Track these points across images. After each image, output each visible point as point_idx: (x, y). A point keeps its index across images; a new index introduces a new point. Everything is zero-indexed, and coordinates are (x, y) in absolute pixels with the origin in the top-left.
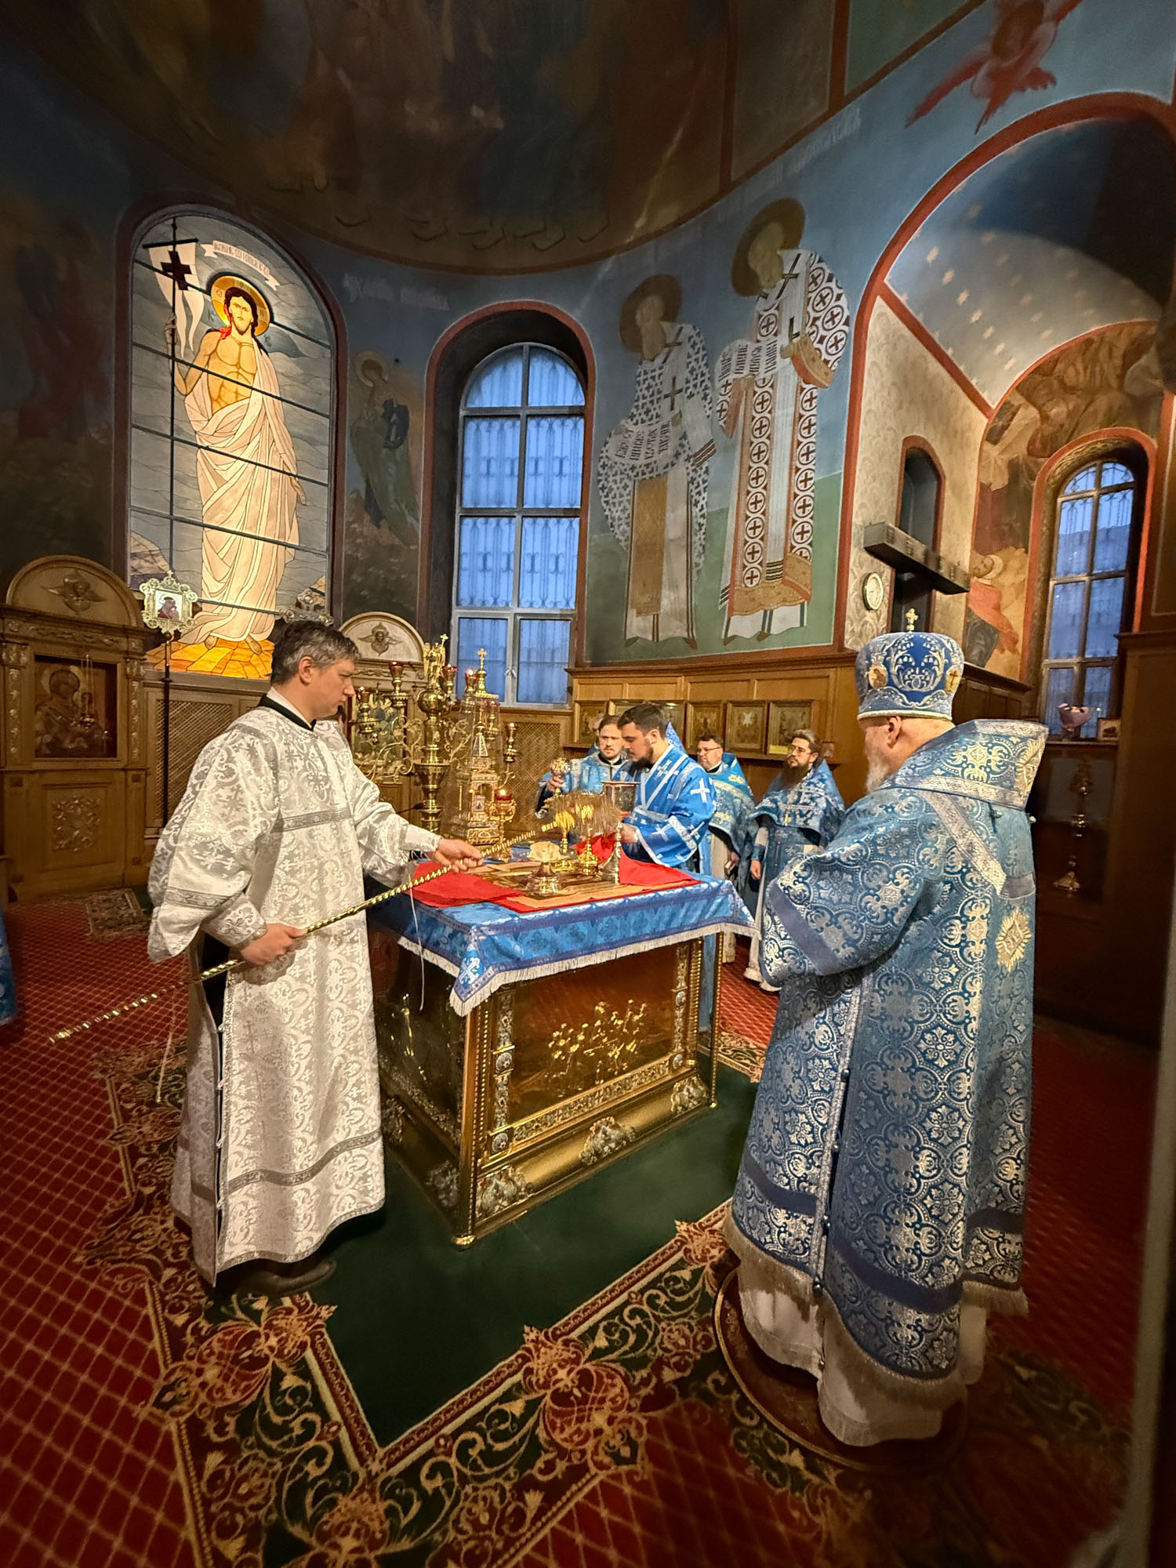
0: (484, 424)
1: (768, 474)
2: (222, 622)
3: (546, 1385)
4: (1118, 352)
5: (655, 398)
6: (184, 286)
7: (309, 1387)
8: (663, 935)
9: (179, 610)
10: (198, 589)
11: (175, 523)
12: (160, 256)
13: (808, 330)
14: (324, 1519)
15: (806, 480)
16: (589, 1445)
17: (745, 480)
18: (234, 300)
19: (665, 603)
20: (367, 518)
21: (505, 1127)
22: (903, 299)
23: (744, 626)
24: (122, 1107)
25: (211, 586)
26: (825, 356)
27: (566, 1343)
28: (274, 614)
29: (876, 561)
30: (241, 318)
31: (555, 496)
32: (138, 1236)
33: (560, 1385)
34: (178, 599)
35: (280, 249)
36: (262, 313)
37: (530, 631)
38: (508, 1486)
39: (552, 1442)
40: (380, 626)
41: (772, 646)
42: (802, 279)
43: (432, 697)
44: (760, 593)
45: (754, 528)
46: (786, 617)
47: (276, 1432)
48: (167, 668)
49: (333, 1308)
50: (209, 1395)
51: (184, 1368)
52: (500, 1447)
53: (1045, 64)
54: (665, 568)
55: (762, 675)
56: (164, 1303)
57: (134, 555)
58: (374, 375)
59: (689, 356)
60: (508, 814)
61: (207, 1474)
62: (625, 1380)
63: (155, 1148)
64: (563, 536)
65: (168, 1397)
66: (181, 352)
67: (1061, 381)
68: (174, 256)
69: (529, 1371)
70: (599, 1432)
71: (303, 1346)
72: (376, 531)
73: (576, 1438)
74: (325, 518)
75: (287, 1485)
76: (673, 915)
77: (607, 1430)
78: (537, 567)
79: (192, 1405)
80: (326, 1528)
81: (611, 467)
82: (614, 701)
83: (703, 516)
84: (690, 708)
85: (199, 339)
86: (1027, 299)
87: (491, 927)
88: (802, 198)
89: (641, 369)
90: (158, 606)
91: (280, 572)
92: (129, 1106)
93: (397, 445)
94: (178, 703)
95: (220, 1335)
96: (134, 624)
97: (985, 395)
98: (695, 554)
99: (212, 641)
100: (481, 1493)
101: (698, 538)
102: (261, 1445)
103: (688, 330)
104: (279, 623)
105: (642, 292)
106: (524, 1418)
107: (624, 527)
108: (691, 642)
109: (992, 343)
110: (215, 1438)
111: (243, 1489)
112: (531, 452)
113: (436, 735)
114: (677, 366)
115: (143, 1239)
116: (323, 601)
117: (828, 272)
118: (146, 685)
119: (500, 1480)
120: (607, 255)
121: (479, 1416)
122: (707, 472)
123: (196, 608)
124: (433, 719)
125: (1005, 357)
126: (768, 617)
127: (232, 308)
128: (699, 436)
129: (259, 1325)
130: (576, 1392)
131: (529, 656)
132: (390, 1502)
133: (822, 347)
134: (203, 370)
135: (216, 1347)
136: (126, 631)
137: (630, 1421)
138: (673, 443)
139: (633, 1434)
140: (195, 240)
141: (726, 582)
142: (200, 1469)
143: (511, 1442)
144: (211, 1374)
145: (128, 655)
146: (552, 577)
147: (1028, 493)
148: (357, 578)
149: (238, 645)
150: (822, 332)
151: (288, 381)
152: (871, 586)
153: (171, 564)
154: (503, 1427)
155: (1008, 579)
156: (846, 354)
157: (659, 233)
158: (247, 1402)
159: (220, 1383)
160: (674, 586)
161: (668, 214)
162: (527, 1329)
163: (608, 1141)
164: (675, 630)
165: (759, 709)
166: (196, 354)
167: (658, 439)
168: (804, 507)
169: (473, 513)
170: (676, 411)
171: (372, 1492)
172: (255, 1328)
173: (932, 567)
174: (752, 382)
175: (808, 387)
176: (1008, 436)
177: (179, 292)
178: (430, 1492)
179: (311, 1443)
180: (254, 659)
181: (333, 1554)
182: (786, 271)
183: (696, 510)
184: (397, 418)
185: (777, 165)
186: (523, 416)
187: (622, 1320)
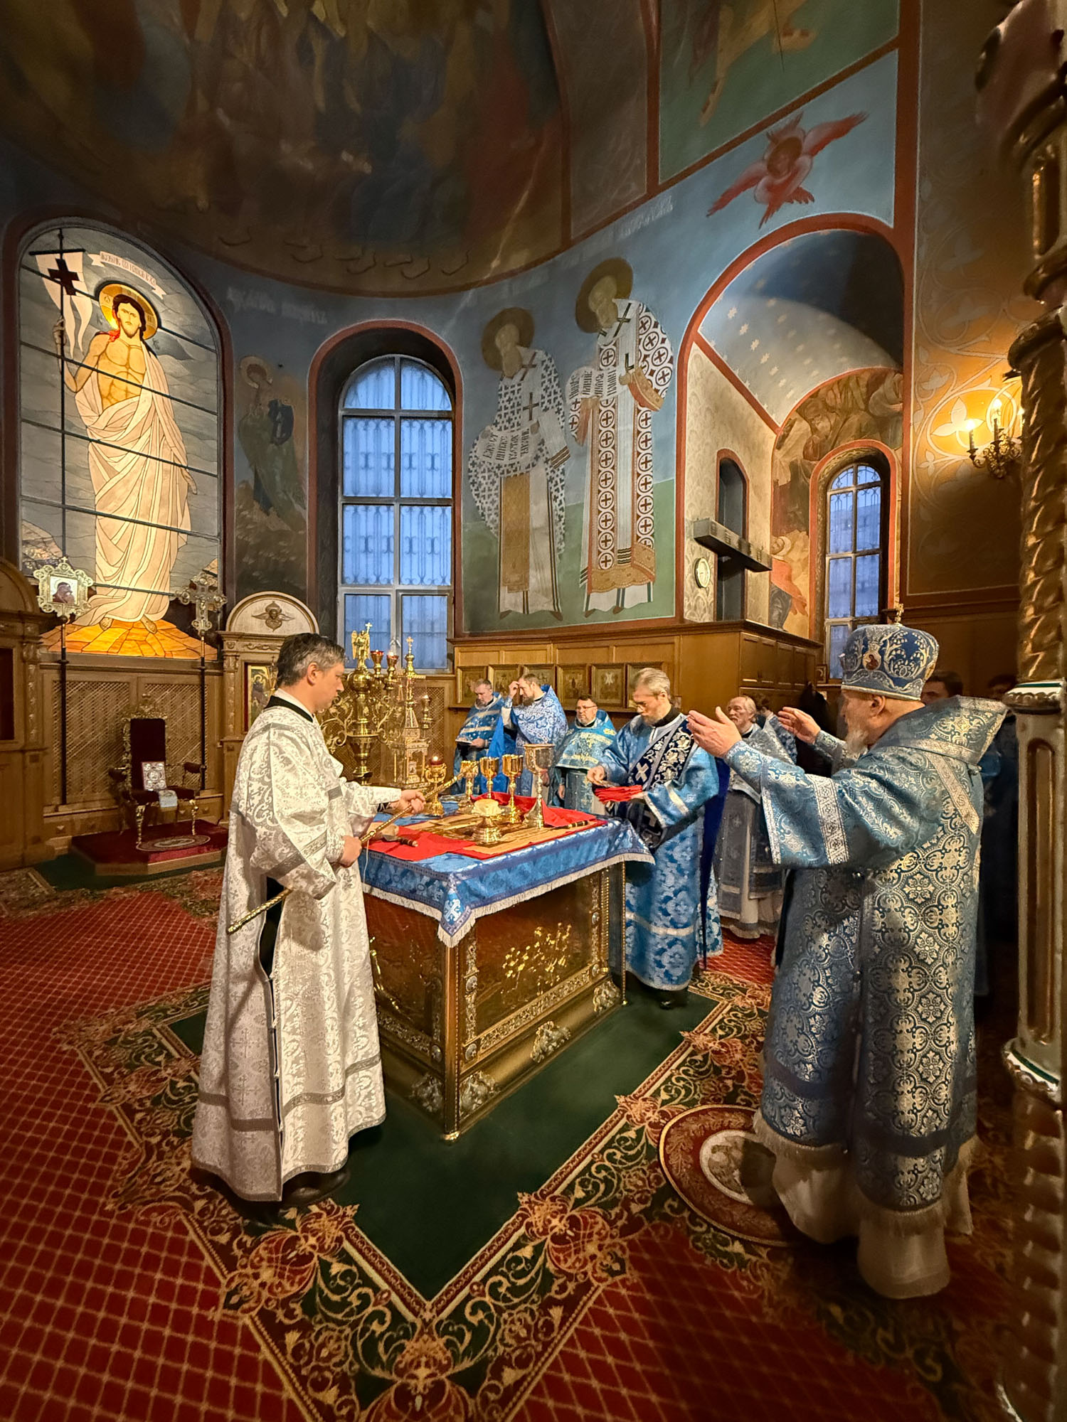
0: (361, 423)
1: (615, 477)
2: (117, 605)
3: (545, 1232)
4: (863, 383)
5: (515, 409)
6: (72, 291)
7: (355, 1269)
8: (583, 867)
9: (75, 594)
10: (92, 574)
11: (68, 513)
12: (47, 263)
13: (640, 364)
14: (398, 1359)
15: (646, 484)
16: (589, 1267)
17: (595, 483)
18: (122, 306)
19: (532, 581)
20: (257, 506)
21: (475, 1038)
22: (712, 345)
23: (602, 602)
24: (102, 1073)
25: (105, 570)
26: (655, 386)
27: (553, 1199)
28: (169, 595)
29: (704, 548)
30: (129, 323)
31: (429, 487)
32: (158, 1179)
33: (556, 1230)
34: (73, 584)
35: (163, 260)
36: (150, 319)
37: (411, 605)
38: (535, 1307)
39: (560, 1271)
40: (273, 604)
41: (624, 618)
42: (633, 322)
43: (361, 677)
44: (613, 575)
45: (606, 521)
46: (636, 595)
47: (338, 1307)
48: (63, 650)
49: (356, 1207)
50: (270, 1291)
51: (240, 1275)
52: (521, 1282)
53: (805, 186)
54: (531, 552)
55: (620, 642)
56: (204, 1229)
57: (26, 543)
58: (257, 377)
59: (543, 377)
60: (440, 776)
61: (289, 1349)
62: (604, 1217)
63: (148, 1103)
64: (438, 522)
65: (235, 1300)
66: (70, 352)
67: (825, 404)
68: (61, 263)
69: (529, 1225)
70: (593, 1257)
71: (339, 1240)
72: (265, 517)
73: (577, 1265)
74: (215, 506)
75: (359, 1344)
76: (590, 850)
77: (599, 1254)
78: (415, 549)
79: (258, 1301)
80: (401, 1366)
81: (480, 466)
82: (492, 666)
83: (562, 509)
84: (560, 671)
85: (88, 340)
86: (800, 348)
87: (464, 873)
88: (631, 260)
89: (502, 385)
90: (54, 590)
91: (174, 557)
92: (109, 1070)
93: (283, 440)
94: (75, 683)
95: (263, 1245)
96: (30, 609)
97: (773, 417)
98: (557, 540)
99: (107, 622)
100: (516, 1317)
101: (559, 528)
102: (328, 1319)
103: (541, 355)
104: (175, 604)
105: (498, 322)
106: (534, 1259)
107: (493, 516)
108: (557, 615)
109: (776, 379)
110: (287, 1321)
111: (324, 1353)
112: (405, 449)
113: (366, 710)
114: (534, 384)
115: (164, 1181)
116: (216, 583)
117: (654, 320)
118: (42, 667)
119: (528, 1305)
120: (467, 287)
121: (499, 1263)
122: (563, 473)
123: (91, 592)
124: (362, 696)
125: (786, 389)
126: (621, 594)
127: (120, 313)
128: (555, 443)
129: (296, 1230)
130: (569, 1232)
131: (411, 626)
132: (446, 1337)
133: (653, 379)
134: (93, 369)
135: (264, 1254)
136: (22, 617)
137: (614, 1245)
138: (532, 449)
139: (619, 1253)
140: (83, 250)
141: (584, 564)
142: (283, 1348)
143: (529, 1277)
144: (267, 1275)
145: (23, 639)
146: (429, 558)
147: (806, 488)
148: (248, 560)
149: (133, 625)
150: (652, 367)
151: (177, 381)
152: (701, 568)
153: (64, 550)
154: (519, 1268)
155: (795, 556)
156: (672, 385)
157: (512, 274)
158: (306, 1290)
159: (277, 1281)
160: (540, 567)
161: (519, 259)
162: (520, 1195)
163: (550, 1041)
164: (543, 604)
165: (619, 671)
166: (86, 354)
167: (520, 444)
168: (645, 505)
169: (355, 501)
170: (535, 421)
171: (430, 1333)
172: (294, 1233)
173: (744, 553)
174: (597, 402)
175: (643, 409)
176: (788, 443)
177: (67, 297)
178: (476, 1324)
179: (370, 1309)
180: (150, 638)
181: (413, 1382)
182: (621, 315)
183: (555, 504)
184: (282, 418)
185: (609, 230)
186: (397, 417)
187: (591, 1175)
